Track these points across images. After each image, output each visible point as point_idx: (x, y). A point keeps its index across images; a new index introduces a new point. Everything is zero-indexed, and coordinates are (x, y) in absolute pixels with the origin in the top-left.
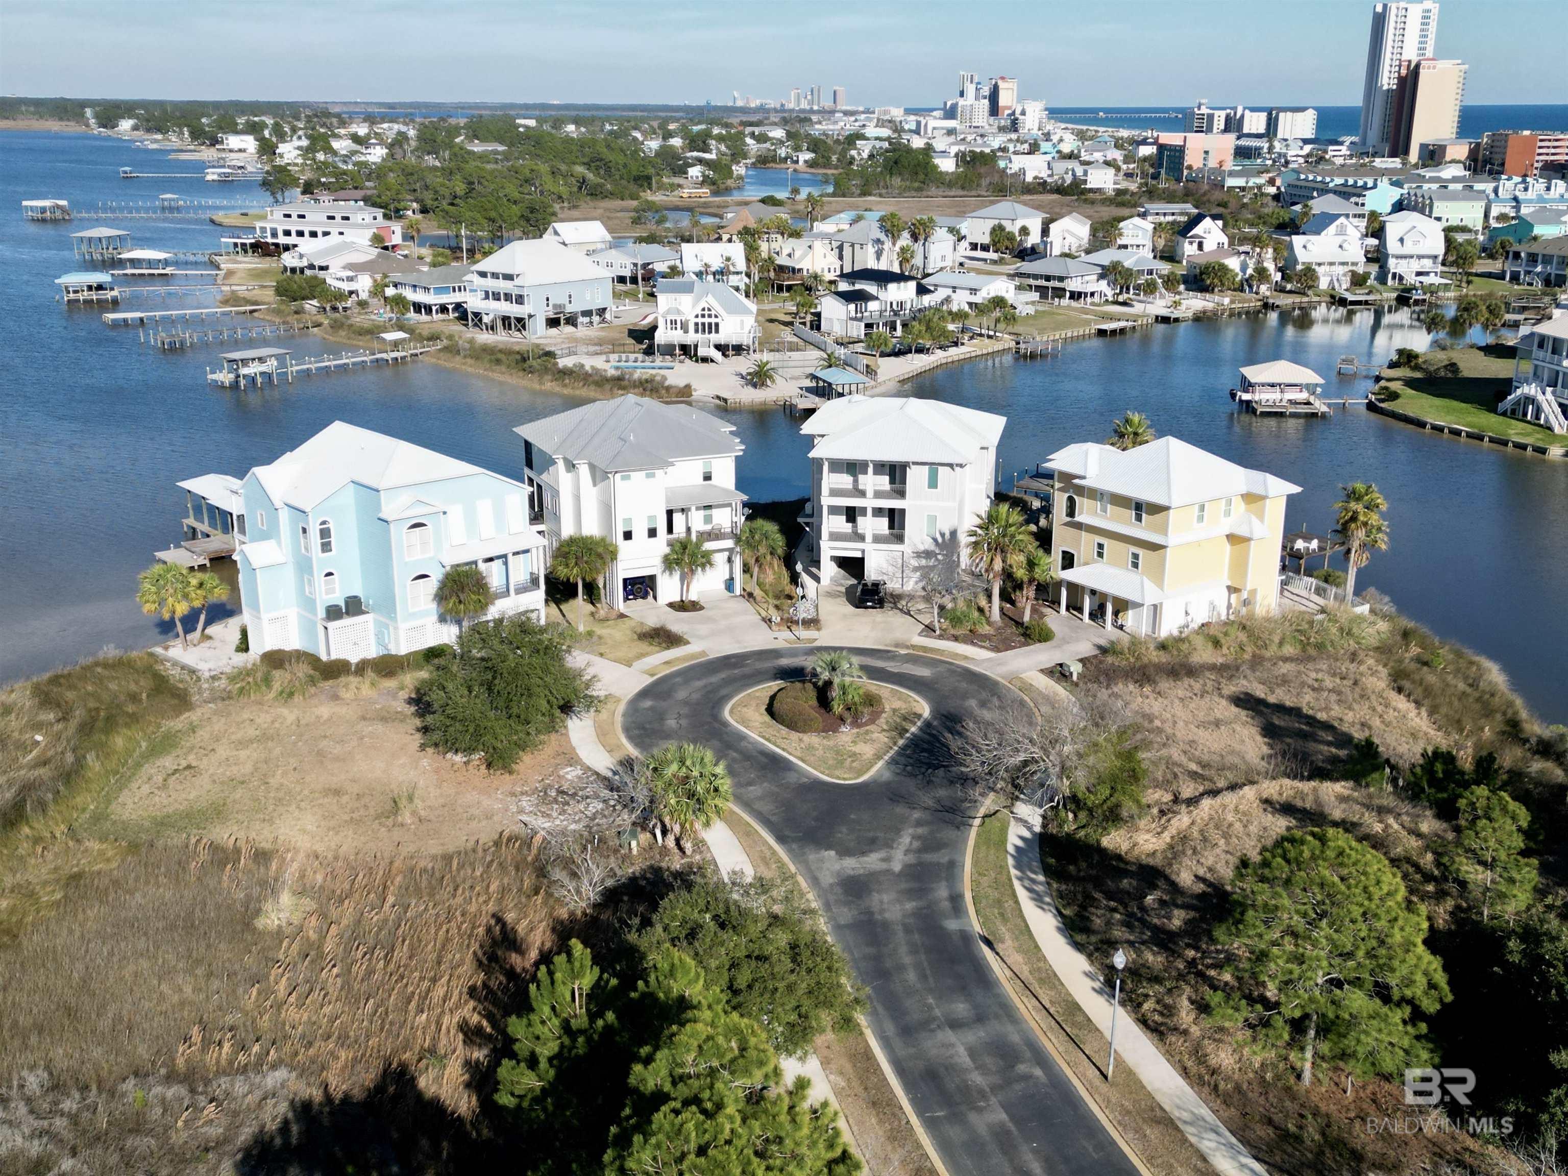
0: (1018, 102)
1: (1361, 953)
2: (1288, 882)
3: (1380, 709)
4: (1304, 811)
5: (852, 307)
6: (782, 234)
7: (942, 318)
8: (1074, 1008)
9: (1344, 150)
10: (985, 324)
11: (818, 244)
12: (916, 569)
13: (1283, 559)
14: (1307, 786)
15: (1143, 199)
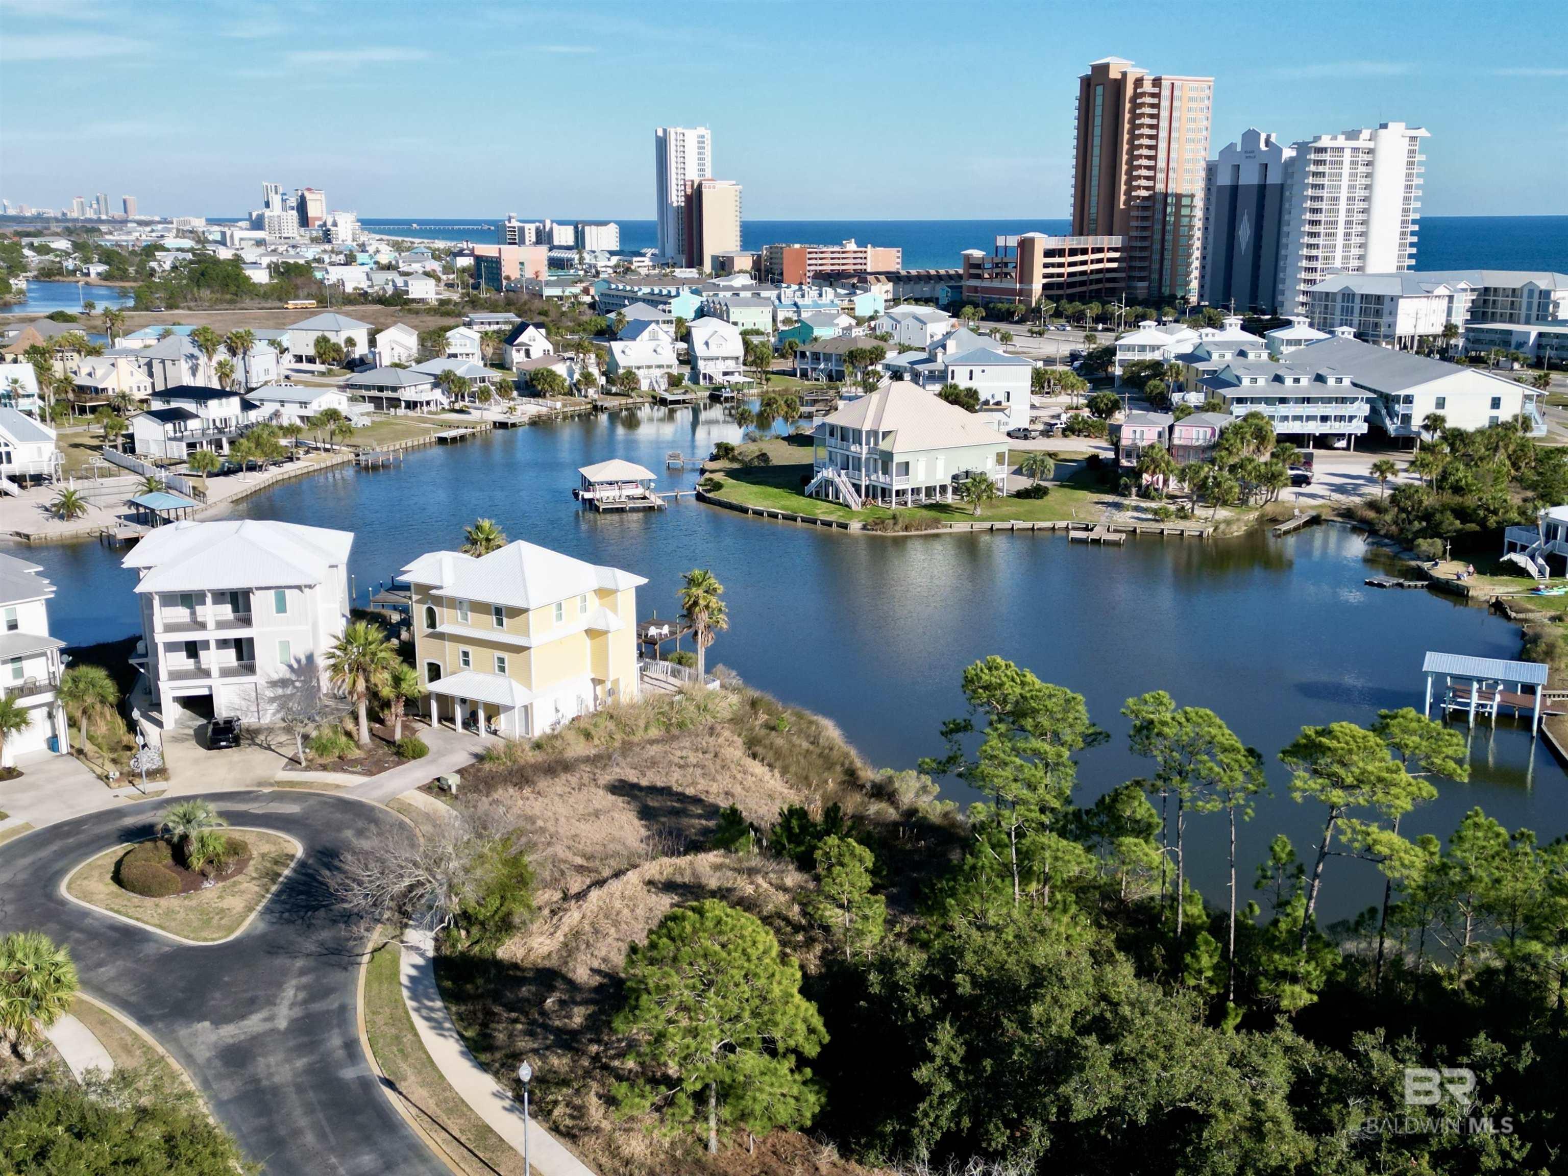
0: (329, 212)
1: (746, 1014)
2: (675, 959)
3: (739, 776)
4: (684, 886)
5: (169, 426)
6: (79, 352)
7: (272, 434)
8: (485, 1131)
9: (647, 261)
10: (320, 438)
11: (122, 362)
12: (272, 700)
13: (639, 647)
14: (683, 861)
15: (467, 309)
